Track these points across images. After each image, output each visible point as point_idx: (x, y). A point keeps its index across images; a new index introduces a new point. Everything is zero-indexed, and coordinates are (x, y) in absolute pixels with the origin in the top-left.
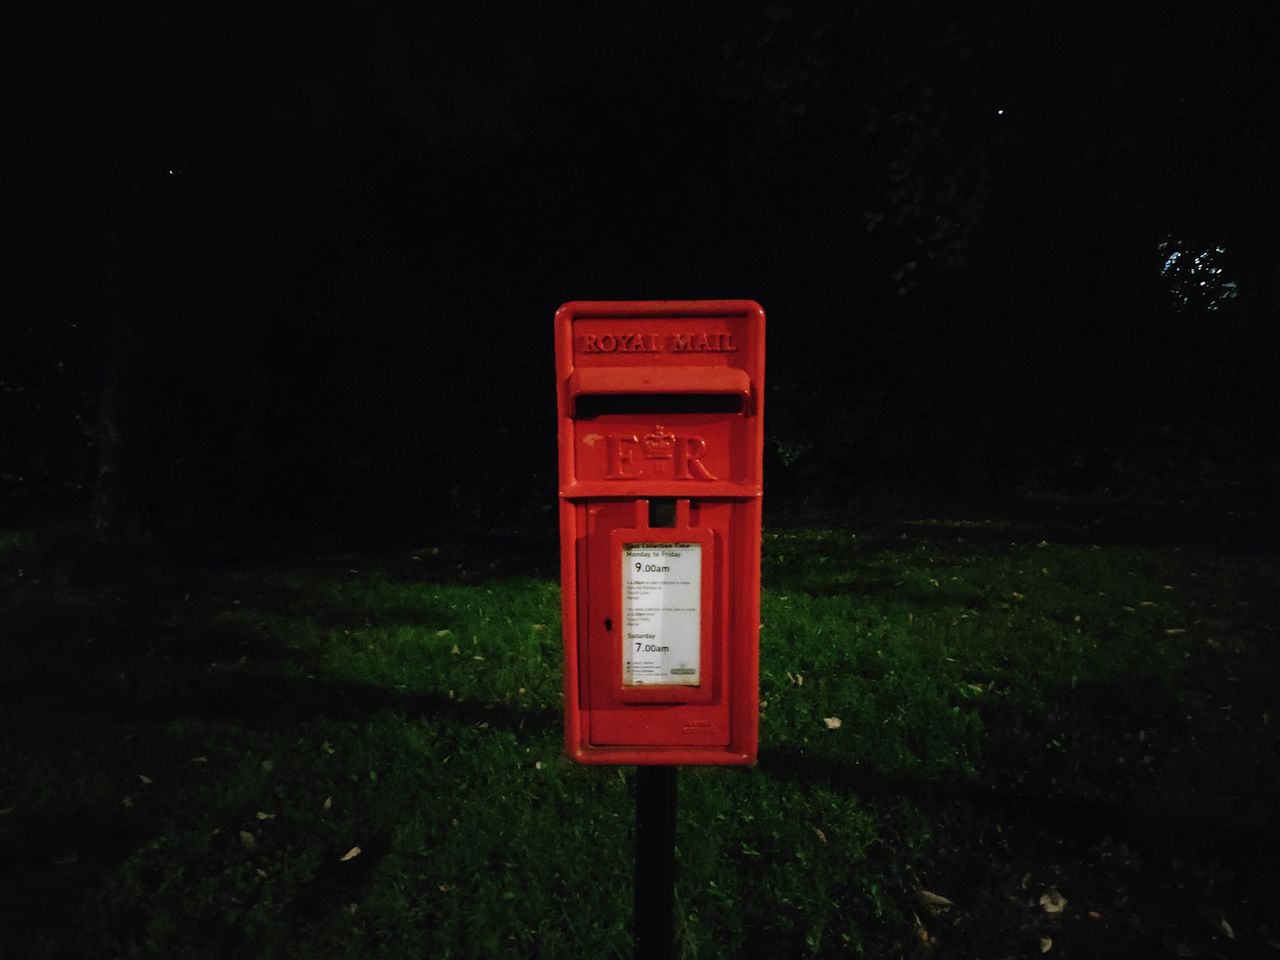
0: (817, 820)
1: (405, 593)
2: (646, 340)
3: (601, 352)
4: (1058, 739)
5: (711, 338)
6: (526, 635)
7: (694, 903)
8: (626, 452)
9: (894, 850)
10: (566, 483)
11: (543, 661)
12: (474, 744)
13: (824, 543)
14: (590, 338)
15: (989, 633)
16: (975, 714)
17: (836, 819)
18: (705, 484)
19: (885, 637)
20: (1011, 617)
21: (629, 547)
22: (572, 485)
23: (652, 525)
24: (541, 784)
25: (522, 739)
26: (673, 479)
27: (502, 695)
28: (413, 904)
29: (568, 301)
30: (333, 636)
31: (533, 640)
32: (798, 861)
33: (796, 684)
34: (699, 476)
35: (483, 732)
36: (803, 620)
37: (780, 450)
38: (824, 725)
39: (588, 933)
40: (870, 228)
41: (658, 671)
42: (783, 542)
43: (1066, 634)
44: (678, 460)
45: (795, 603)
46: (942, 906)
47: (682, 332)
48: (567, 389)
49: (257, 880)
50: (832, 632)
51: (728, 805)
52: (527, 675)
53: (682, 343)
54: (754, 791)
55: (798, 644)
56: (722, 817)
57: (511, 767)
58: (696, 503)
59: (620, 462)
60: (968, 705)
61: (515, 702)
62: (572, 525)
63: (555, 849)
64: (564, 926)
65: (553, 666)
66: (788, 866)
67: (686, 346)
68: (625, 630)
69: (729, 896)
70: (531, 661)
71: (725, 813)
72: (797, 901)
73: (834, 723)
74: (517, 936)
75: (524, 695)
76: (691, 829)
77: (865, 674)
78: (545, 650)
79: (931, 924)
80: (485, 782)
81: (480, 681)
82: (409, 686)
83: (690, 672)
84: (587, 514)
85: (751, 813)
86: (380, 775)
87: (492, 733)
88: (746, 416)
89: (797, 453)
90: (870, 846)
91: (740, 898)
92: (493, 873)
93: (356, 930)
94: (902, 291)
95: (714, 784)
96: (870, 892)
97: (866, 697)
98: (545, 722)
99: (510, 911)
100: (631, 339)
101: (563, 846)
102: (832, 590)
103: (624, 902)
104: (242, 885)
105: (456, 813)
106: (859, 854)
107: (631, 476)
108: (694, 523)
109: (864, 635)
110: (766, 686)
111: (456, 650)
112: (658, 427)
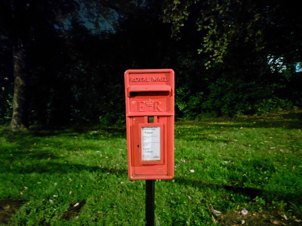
0: (189, 194)
1: (89, 142)
2: (146, 79)
3: (135, 82)
4: (246, 174)
5: (161, 78)
6: (118, 152)
7: (159, 214)
8: (142, 105)
9: (207, 201)
10: (128, 113)
11: (122, 158)
12: (106, 178)
13: (190, 129)
14: (133, 78)
15: (229, 149)
16: (226, 168)
17: (193, 194)
18: (161, 113)
19: (204, 151)
20: (234, 145)
21: (143, 128)
22: (129, 113)
23: (148, 122)
24: (122, 187)
25: (117, 176)
26: (153, 112)
27: (112, 166)
28: (92, 216)
29: (128, 69)
30: (71, 152)
31: (120, 153)
32: (184, 204)
33: (183, 162)
34: (159, 111)
35: (108, 175)
36: (185, 147)
37: (179, 107)
38: (190, 172)
39: (134, 222)
40: (199, 53)
41: (150, 157)
42: (180, 128)
43: (247, 149)
44: (154, 107)
45: (183, 143)
46: (219, 213)
47: (154, 77)
48: (128, 91)
49: (54, 211)
50: (192, 150)
51: (167, 191)
52: (118, 161)
53: (155, 79)
54: (173, 187)
55: (184, 153)
56: (166, 194)
57: (115, 183)
58: (158, 117)
59: (140, 108)
60: (224, 166)
61: (116, 168)
62: (129, 122)
63: (126, 202)
64: (128, 220)
65: (125, 159)
66: (182, 205)
67: (156, 80)
68: (142, 148)
69: (168, 212)
70: (119, 158)
71: (167, 193)
72: (184, 213)
73: (192, 171)
74: (117, 223)
75: (118, 166)
76: (159, 197)
77: (200, 159)
78: (123, 155)
79: (216, 218)
80: (109, 187)
81: (107, 163)
82: (90, 164)
83: (158, 157)
84: (133, 120)
85: (173, 193)
86: (83, 186)
87: (111, 175)
88: (170, 96)
89: (183, 107)
90: (201, 200)
91: (170, 213)
92: (111, 208)
93: (78, 222)
94: (207, 68)
95: (164, 186)
96: (201, 211)
97: (200, 165)
98: (123, 172)
99: (115, 217)
100: (143, 78)
101: (128, 202)
102: (192, 140)
103: (143, 214)
104: (50, 213)
105: (102, 194)
106: (199, 202)
107: (143, 111)
108: (158, 122)
109: (199, 150)
110: (176, 163)
111: (101, 155)
112: (149, 99)
